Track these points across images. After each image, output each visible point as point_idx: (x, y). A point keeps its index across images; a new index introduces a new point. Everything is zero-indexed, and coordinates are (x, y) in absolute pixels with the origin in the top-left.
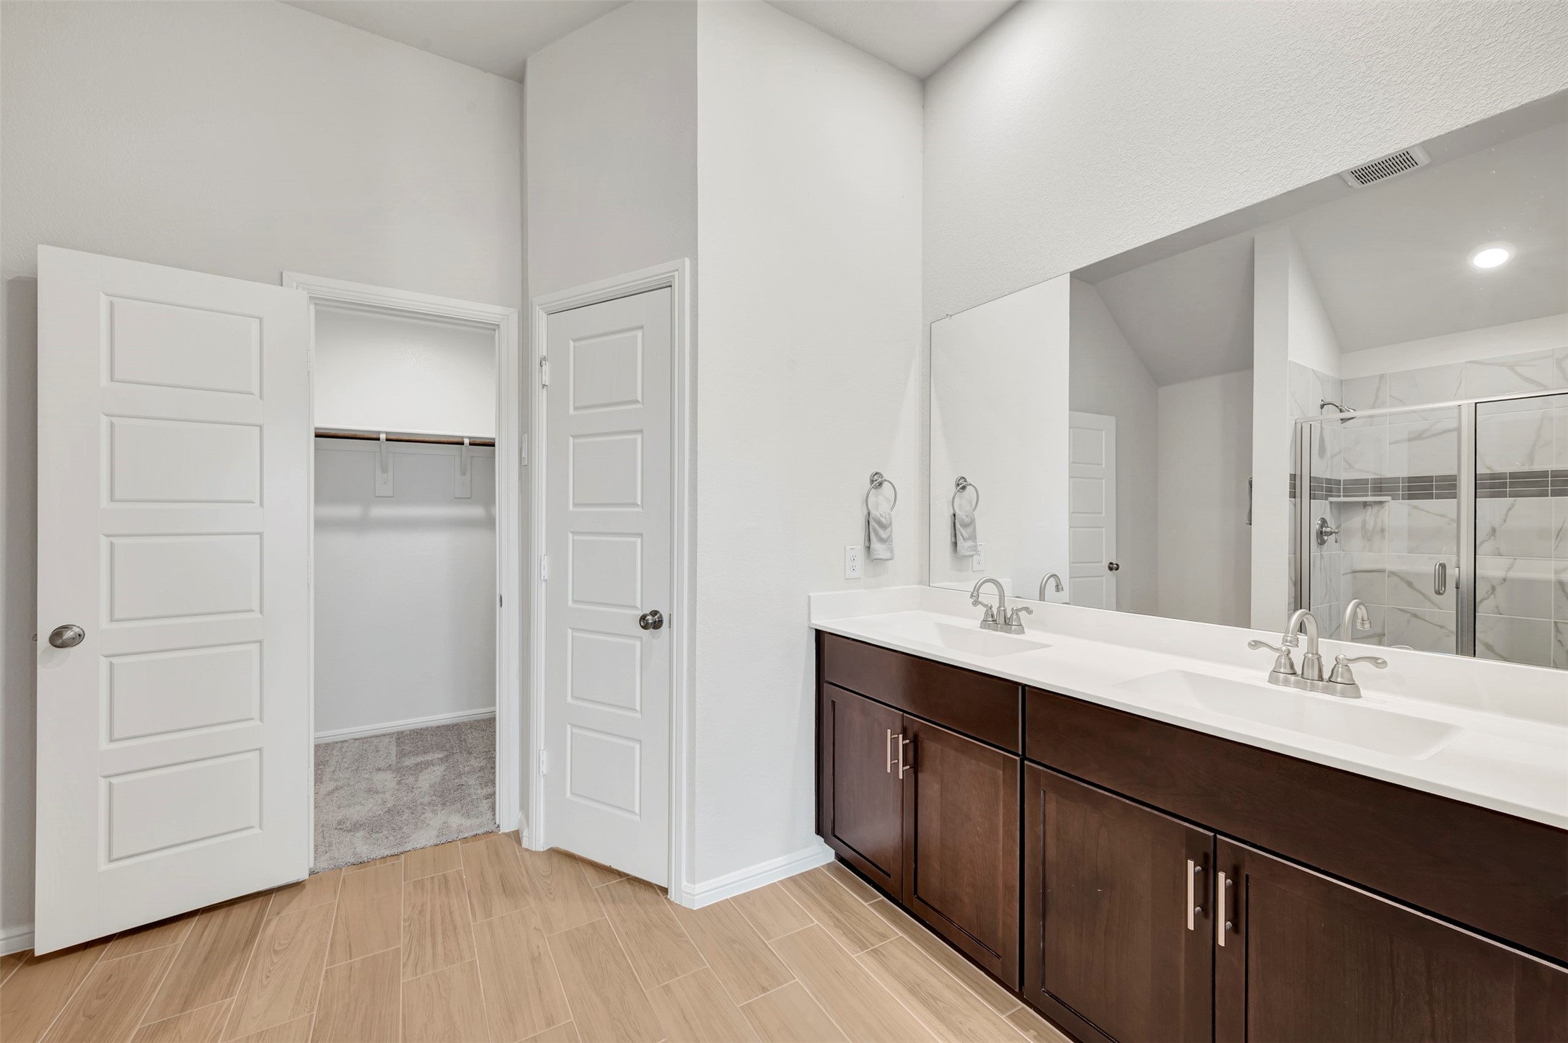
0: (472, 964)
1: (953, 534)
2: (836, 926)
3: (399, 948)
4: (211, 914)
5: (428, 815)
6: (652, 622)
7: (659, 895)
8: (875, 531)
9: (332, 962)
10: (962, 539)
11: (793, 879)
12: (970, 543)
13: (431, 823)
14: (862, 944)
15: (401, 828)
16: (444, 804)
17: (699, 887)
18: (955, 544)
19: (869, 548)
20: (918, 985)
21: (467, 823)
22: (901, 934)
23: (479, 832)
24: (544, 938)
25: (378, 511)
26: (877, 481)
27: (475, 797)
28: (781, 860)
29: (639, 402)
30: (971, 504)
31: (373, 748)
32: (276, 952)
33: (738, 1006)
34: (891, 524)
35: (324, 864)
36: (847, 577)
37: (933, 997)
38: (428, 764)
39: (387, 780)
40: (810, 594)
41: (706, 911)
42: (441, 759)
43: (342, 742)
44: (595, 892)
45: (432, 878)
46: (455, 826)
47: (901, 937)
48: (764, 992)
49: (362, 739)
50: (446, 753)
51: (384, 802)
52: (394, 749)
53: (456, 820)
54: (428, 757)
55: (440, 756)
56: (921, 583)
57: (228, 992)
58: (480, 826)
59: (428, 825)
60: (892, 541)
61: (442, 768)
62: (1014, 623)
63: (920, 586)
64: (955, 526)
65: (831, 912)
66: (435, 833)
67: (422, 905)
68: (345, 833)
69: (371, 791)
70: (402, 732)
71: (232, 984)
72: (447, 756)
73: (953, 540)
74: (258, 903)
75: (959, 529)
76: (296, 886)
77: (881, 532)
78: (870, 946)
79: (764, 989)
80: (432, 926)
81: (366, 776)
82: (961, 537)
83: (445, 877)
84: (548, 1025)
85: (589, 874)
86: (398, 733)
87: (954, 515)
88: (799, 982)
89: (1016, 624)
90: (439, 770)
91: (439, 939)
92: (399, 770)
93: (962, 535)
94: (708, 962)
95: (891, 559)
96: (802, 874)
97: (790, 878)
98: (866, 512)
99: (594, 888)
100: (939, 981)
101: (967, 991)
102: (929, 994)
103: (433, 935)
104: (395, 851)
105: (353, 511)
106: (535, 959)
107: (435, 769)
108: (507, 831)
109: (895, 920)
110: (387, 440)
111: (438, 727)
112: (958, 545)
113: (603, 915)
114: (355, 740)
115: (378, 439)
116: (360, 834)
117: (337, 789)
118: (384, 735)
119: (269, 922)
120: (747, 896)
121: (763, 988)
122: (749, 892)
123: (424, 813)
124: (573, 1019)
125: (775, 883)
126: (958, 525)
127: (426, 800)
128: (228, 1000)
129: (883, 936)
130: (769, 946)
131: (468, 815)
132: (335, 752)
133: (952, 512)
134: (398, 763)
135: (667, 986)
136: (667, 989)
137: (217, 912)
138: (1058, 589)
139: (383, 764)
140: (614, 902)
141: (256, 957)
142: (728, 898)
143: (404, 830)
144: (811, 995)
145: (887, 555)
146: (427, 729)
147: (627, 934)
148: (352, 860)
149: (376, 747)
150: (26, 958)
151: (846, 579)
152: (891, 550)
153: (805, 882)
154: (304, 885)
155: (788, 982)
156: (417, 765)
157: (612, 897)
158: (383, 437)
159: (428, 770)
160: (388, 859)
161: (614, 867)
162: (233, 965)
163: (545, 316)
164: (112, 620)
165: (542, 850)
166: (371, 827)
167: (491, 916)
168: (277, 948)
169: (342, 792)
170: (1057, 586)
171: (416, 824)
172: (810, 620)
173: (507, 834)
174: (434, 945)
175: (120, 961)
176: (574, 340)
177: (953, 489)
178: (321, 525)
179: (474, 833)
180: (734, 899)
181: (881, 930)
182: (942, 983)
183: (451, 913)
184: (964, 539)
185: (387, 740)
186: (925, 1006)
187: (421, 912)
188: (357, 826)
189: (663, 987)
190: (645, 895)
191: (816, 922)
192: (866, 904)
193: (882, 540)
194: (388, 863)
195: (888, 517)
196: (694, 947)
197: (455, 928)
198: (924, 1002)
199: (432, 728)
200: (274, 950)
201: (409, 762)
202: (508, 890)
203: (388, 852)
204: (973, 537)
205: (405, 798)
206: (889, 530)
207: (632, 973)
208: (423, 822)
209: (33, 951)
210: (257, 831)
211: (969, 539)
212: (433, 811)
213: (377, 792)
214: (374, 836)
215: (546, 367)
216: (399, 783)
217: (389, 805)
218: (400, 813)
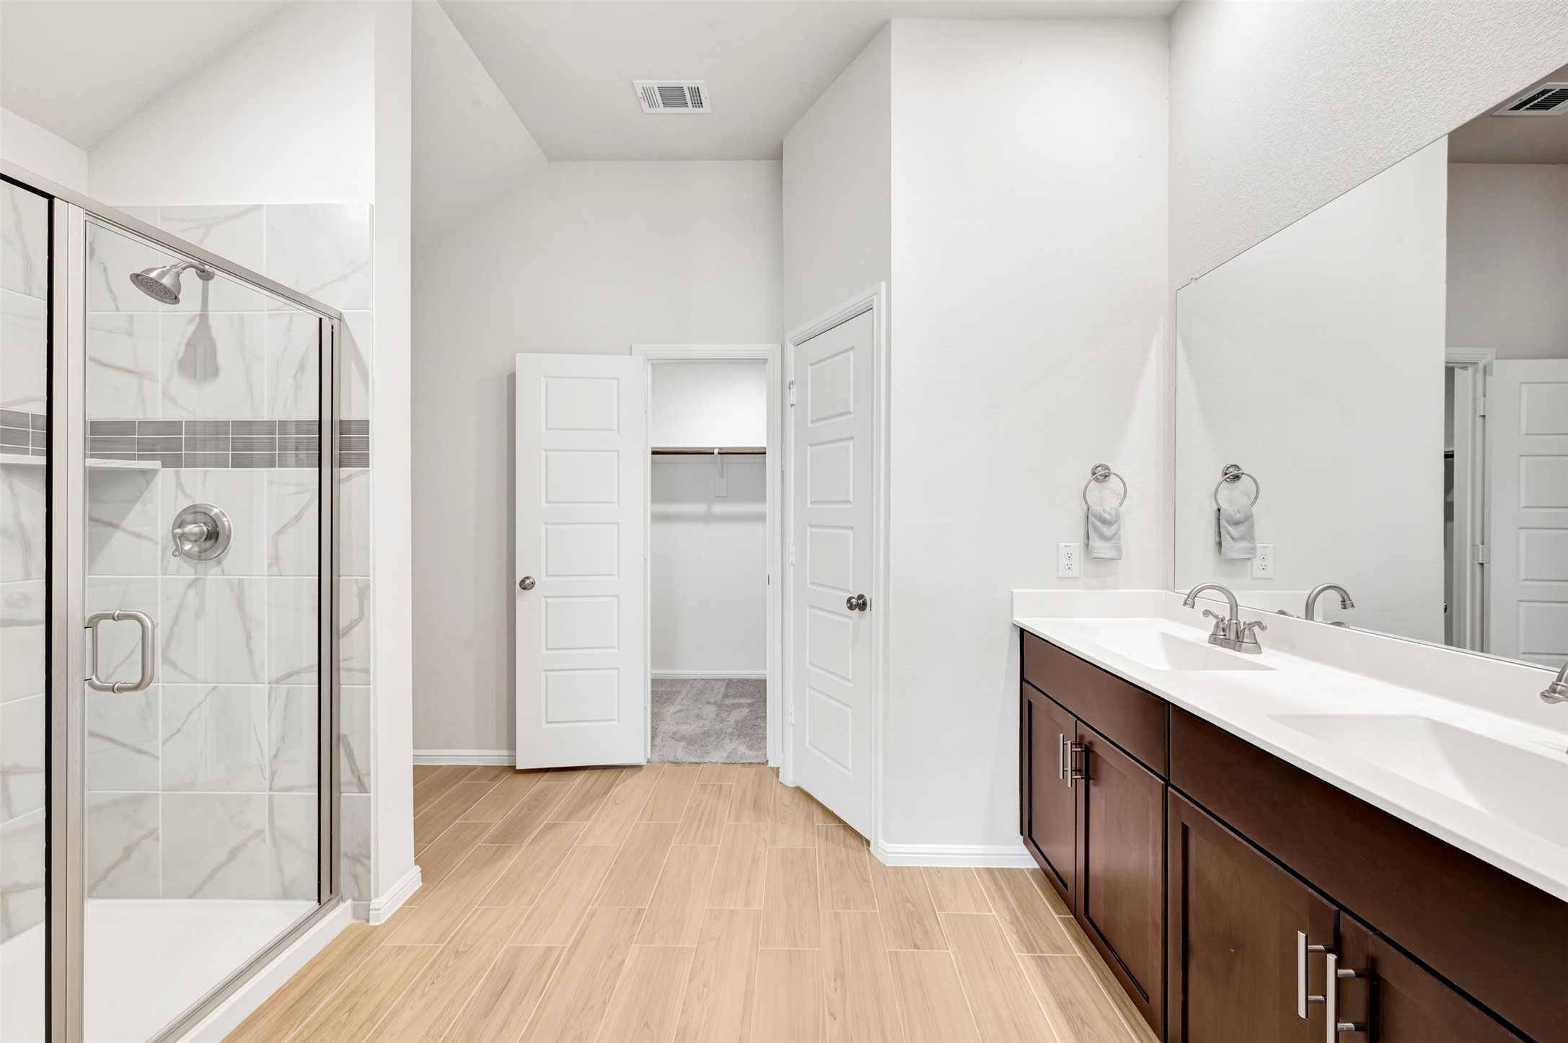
0: (715, 849)
1: (1217, 532)
2: (1012, 923)
3: (678, 824)
4: (594, 771)
5: (727, 741)
6: (859, 604)
7: (863, 845)
8: (1095, 527)
9: (640, 819)
10: (1230, 540)
11: (990, 871)
12: (1244, 544)
13: (726, 747)
14: (1030, 947)
15: (706, 746)
16: (739, 736)
17: (892, 847)
18: (1220, 544)
19: (1087, 545)
20: (1071, 1004)
21: (749, 753)
22: (1079, 954)
23: (753, 761)
24: (766, 848)
25: (719, 508)
26: (1101, 474)
27: (760, 736)
28: (978, 848)
29: (851, 413)
30: (1249, 496)
31: (710, 687)
32: (616, 804)
33: (887, 950)
34: (1117, 520)
35: (656, 758)
36: (1060, 575)
37: (1082, 1019)
38: (740, 705)
39: (711, 711)
40: (1013, 590)
41: (896, 869)
42: (749, 704)
43: (694, 680)
44: (816, 828)
45: (713, 785)
46: (740, 753)
47: (1079, 957)
48: (915, 948)
49: (707, 680)
50: (754, 700)
51: (704, 726)
52: (723, 690)
53: (742, 749)
54: (742, 701)
55: (750, 701)
56: (1165, 587)
57: (587, 819)
58: (757, 757)
59: (724, 748)
60: (1120, 540)
61: (747, 710)
62: (1245, 640)
63: (1164, 592)
64: (1219, 523)
65: (1013, 910)
66: (725, 754)
67: (701, 801)
68: (674, 741)
69: (698, 717)
70: (733, 680)
71: (591, 814)
72: (754, 703)
73: (1218, 540)
74: (616, 772)
75: (1224, 526)
76: (636, 768)
77: (1104, 529)
78: (1039, 951)
79: (916, 947)
80: (701, 816)
81: (700, 706)
82: (1227, 536)
83: (721, 786)
84: (745, 906)
85: (817, 813)
86: (729, 680)
87: (1219, 510)
88: (951, 953)
89: (1248, 640)
90: (745, 711)
91: (703, 824)
92: (721, 706)
93: (1230, 534)
94: (879, 908)
95: (1120, 559)
96: (1002, 869)
97: (988, 868)
98: (1086, 508)
99: (816, 825)
100: (1098, 1010)
101: (1128, 1033)
102: (1080, 1016)
103: (700, 822)
104: (698, 760)
105: (700, 508)
106: (755, 860)
107: (743, 710)
108: (773, 766)
109: (1078, 941)
110: (719, 454)
111: (757, 680)
112: (1223, 545)
113: (814, 846)
114: (702, 680)
115: (713, 453)
116: (683, 744)
117: (680, 711)
118: (720, 680)
119: (618, 784)
120: (938, 870)
121: (915, 945)
122: (941, 868)
123: (724, 739)
124: (762, 909)
125: (970, 868)
126: (1223, 522)
127: (729, 730)
128: (586, 823)
129: (1058, 949)
130: (938, 916)
131: (750, 748)
132: (687, 686)
133: (1216, 508)
134: (722, 701)
135: (838, 913)
136: (837, 915)
137: (597, 771)
138: (1344, 605)
139: (712, 700)
140: (826, 838)
141: (606, 803)
142: (921, 866)
143: (708, 748)
144: (955, 967)
145: (1113, 554)
146: (748, 680)
147: (825, 865)
148: (672, 760)
149: (713, 687)
150: (512, 769)
151: (1059, 578)
152: (1119, 550)
153: (1001, 878)
154: (642, 769)
155: (940, 949)
156: (732, 705)
157: (827, 834)
158: (716, 451)
159: (737, 710)
160: (693, 765)
161: (836, 813)
162: (594, 804)
163: (793, 347)
164: (547, 576)
165: (791, 786)
166: (689, 741)
167: (739, 821)
168: (617, 801)
169: (682, 713)
170: (1344, 601)
171: (717, 745)
172: (1012, 617)
173: (772, 769)
174: (698, 828)
175: (548, 785)
176: (812, 365)
177: (1220, 477)
178: (657, 518)
179: (750, 761)
180: (926, 869)
181: (1059, 943)
182: (1101, 1012)
183: (716, 811)
184: (1233, 538)
185: (721, 683)
186: (1069, 1023)
187: (698, 805)
188: (682, 738)
189: (835, 912)
190: (853, 842)
191: (994, 913)
192: (1056, 916)
193: (1103, 537)
194: (692, 768)
195: (1113, 512)
196: (873, 893)
197: (714, 822)
198: (1069, 1020)
199: (752, 680)
200: (615, 802)
201: (729, 701)
202: (757, 806)
203: (693, 760)
204: (1249, 536)
205: (717, 727)
206: (1115, 527)
207: (817, 895)
208: (722, 745)
209: (515, 766)
210: (616, 723)
211: (1242, 538)
212: (731, 739)
213: (702, 718)
214: (689, 747)
215: (794, 389)
216: (717, 715)
217: (706, 729)
218: (709, 736)
